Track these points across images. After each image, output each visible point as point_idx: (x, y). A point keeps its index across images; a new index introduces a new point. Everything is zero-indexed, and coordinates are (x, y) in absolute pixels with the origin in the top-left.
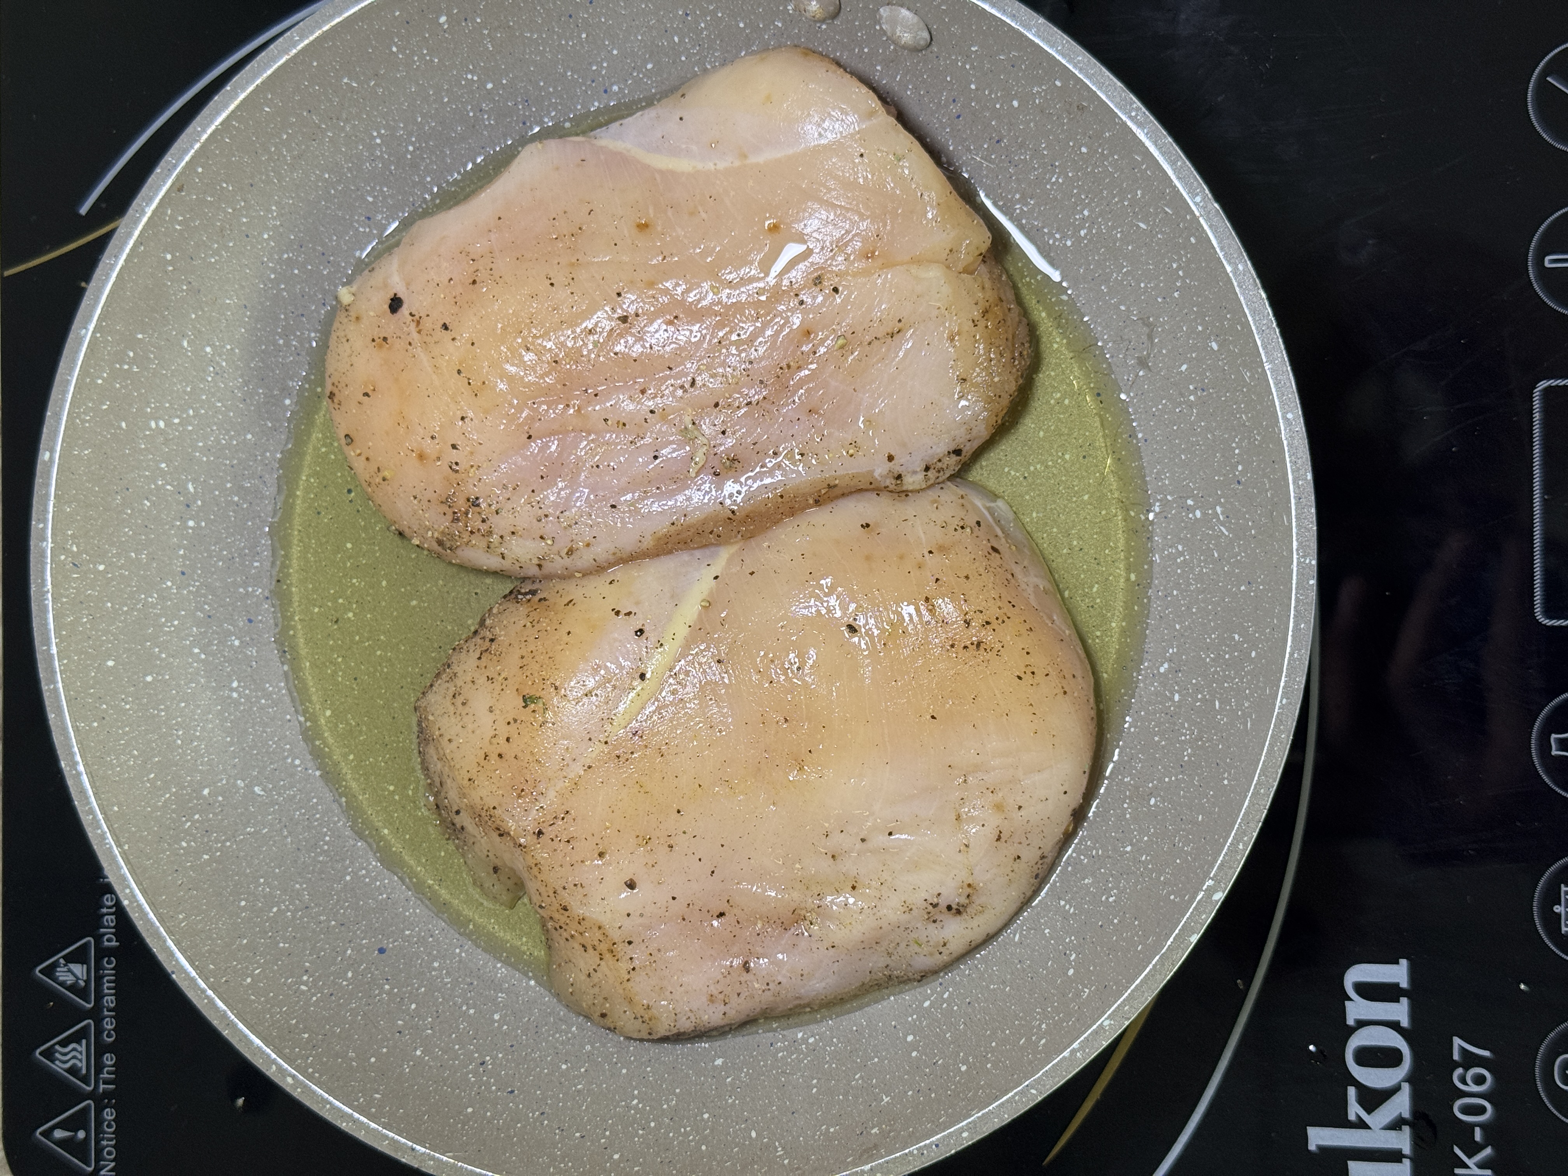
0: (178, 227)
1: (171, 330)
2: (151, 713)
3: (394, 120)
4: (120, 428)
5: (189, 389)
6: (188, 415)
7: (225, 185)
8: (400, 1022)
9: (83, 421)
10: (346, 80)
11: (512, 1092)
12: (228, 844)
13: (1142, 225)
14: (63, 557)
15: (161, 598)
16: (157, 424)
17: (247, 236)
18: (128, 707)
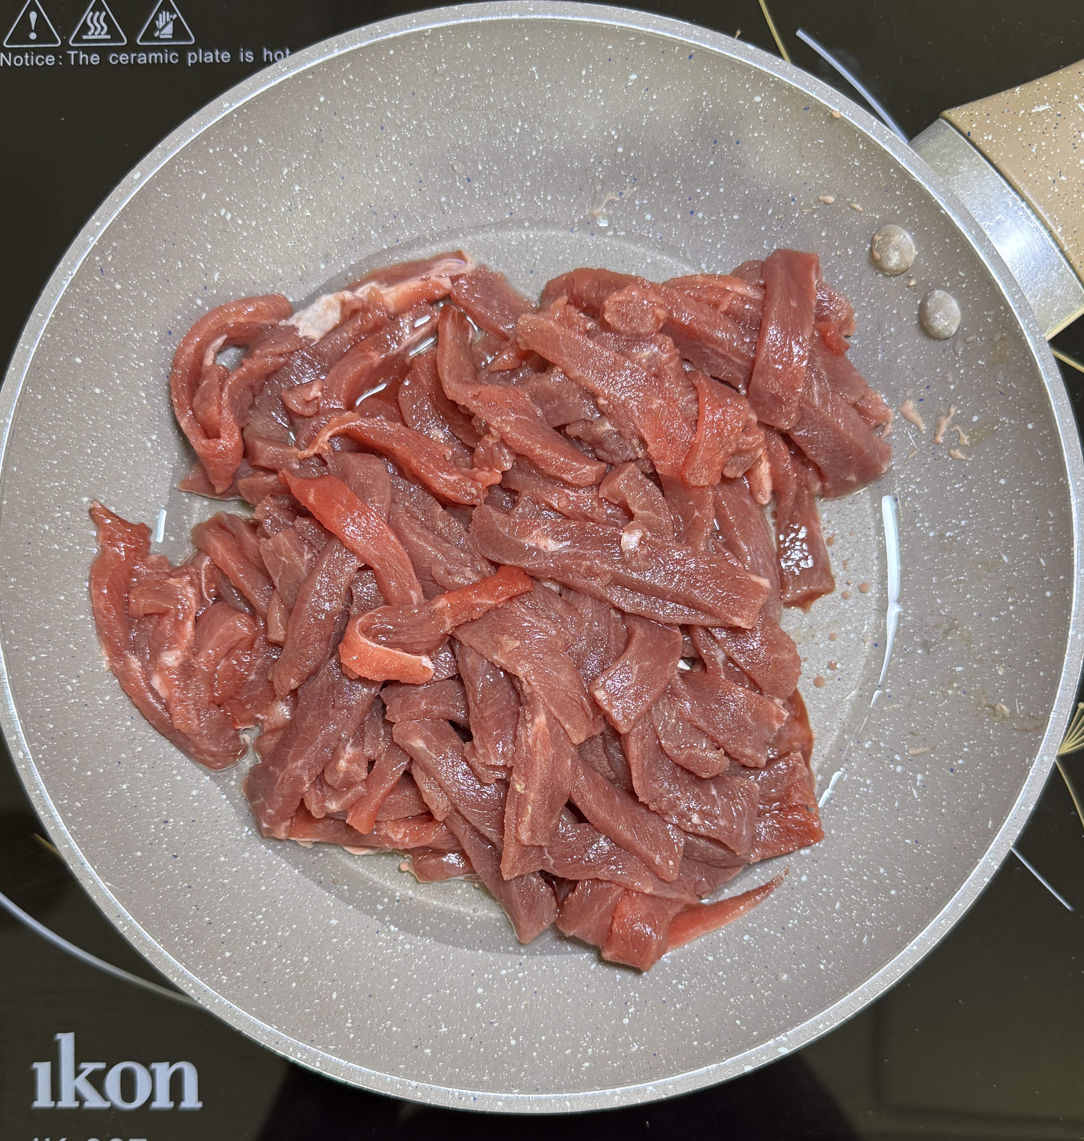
0: (345, 83)
1: (283, 154)
2: (83, 417)
3: (540, 124)
4: (200, 196)
5: (264, 206)
6: (251, 223)
7: (397, 78)
8: (124, 755)
9: (180, 171)
10: (534, 69)
11: (176, 857)
14: (98, 258)
15: (144, 340)
16: (226, 213)
17: (382, 128)
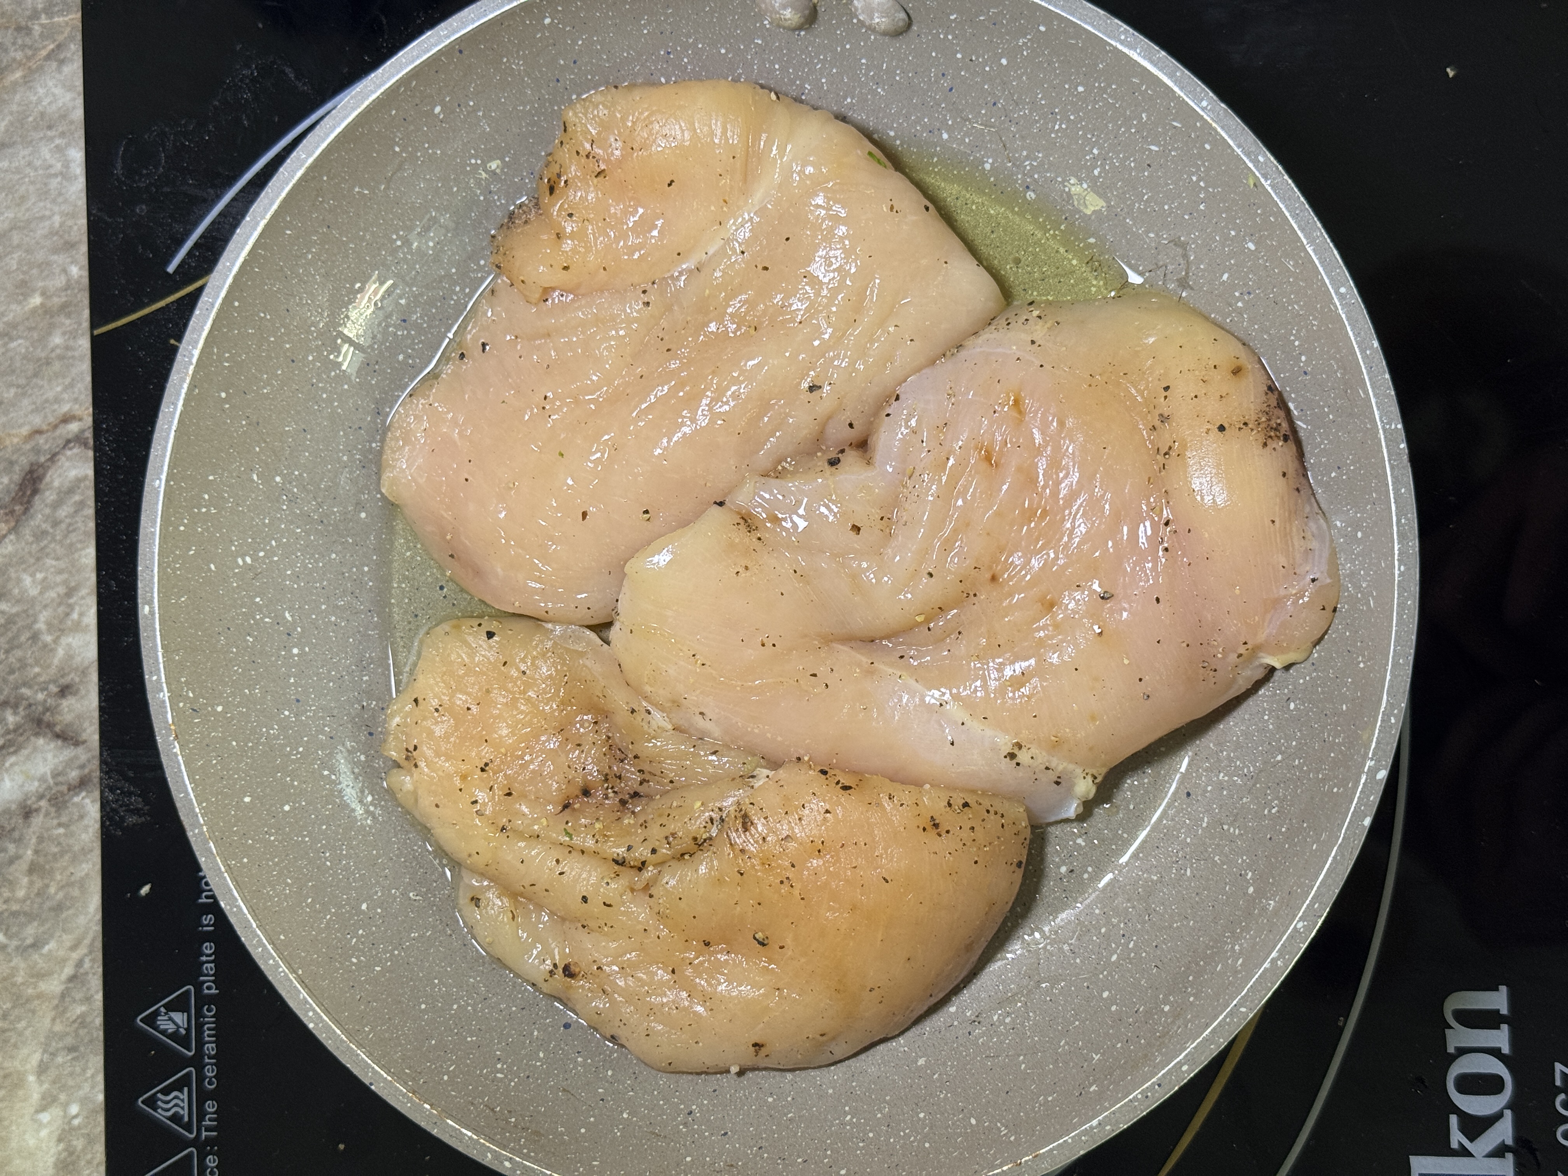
0: (226, 364)
1: (239, 467)
2: (296, 841)
3: (411, 220)
4: (210, 570)
5: (267, 521)
6: (271, 546)
7: (262, 315)
8: (600, 1090)
9: (174, 570)
10: (357, 189)
11: (726, 1134)
12: (396, 952)
13: (1153, 148)
14: (181, 705)
15: (283, 728)
16: (244, 561)
17: (293, 361)
18: (272, 838)
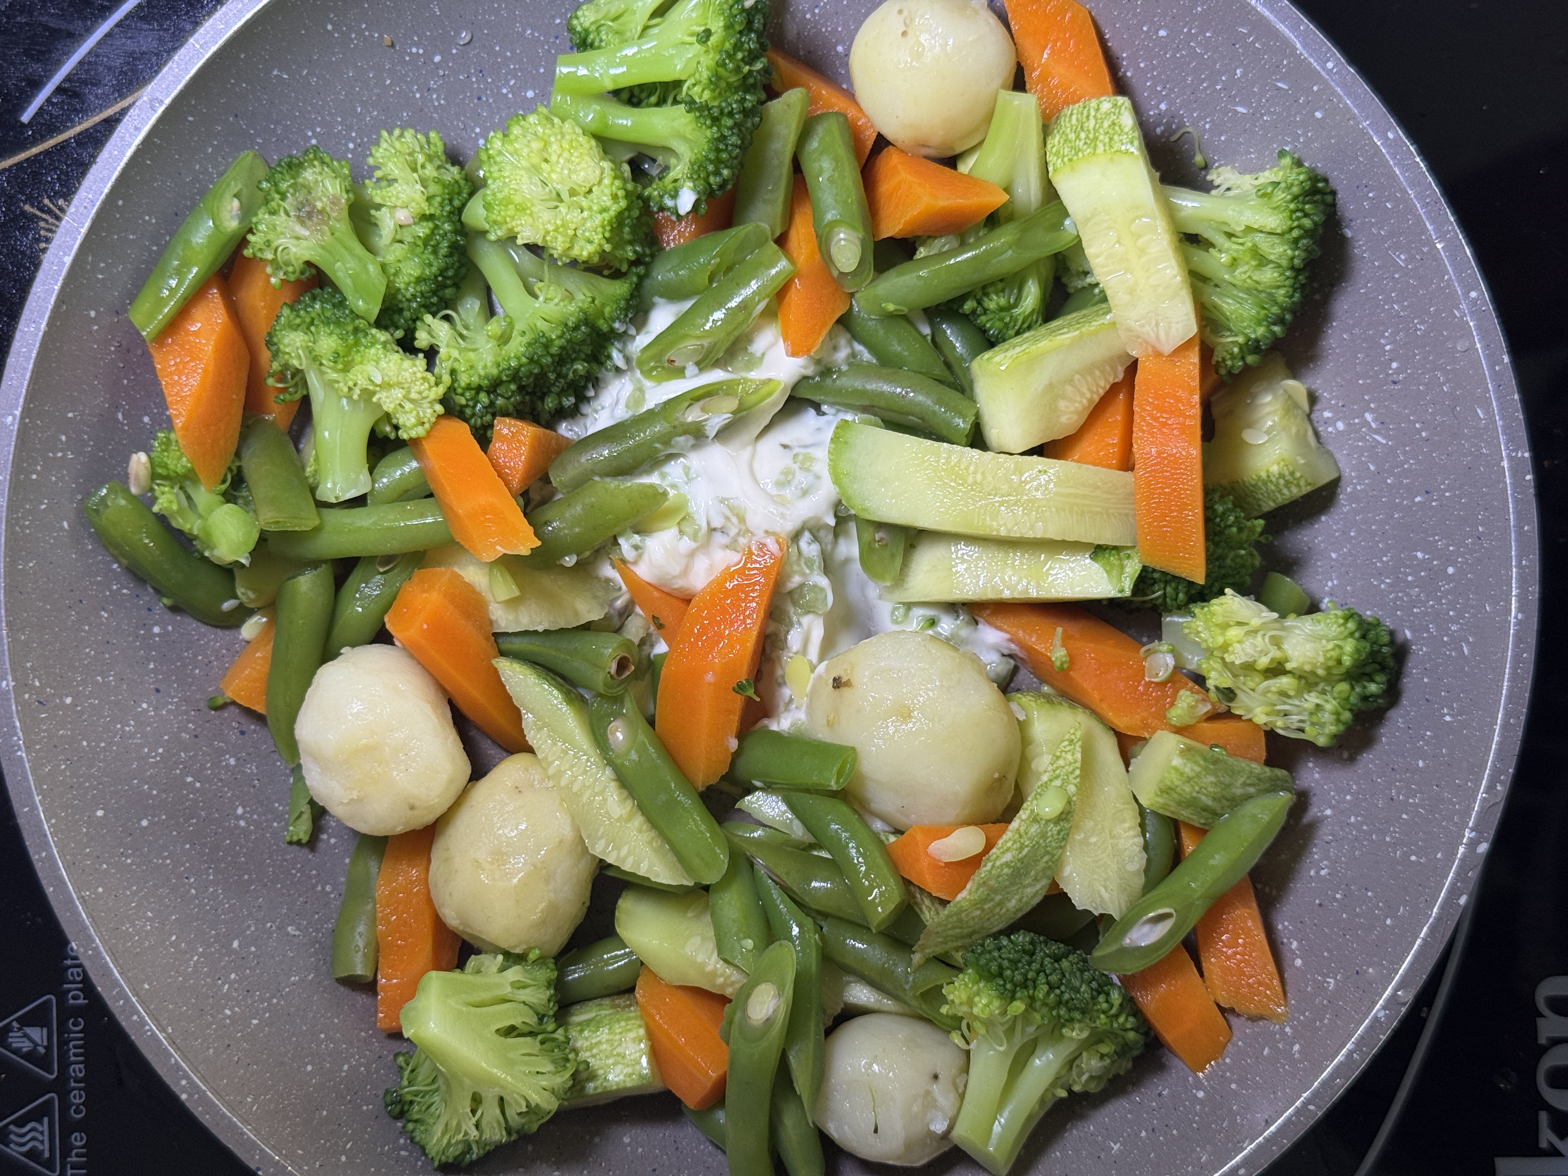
0: (100, 276)
2: (156, 864)
3: (331, 115)
4: (62, 529)
7: (147, 218)
9: (23, 528)
10: (275, 73)
12: (275, 1001)
13: (1241, 109)
14: (27, 696)
15: (139, 724)
18: (129, 861)
